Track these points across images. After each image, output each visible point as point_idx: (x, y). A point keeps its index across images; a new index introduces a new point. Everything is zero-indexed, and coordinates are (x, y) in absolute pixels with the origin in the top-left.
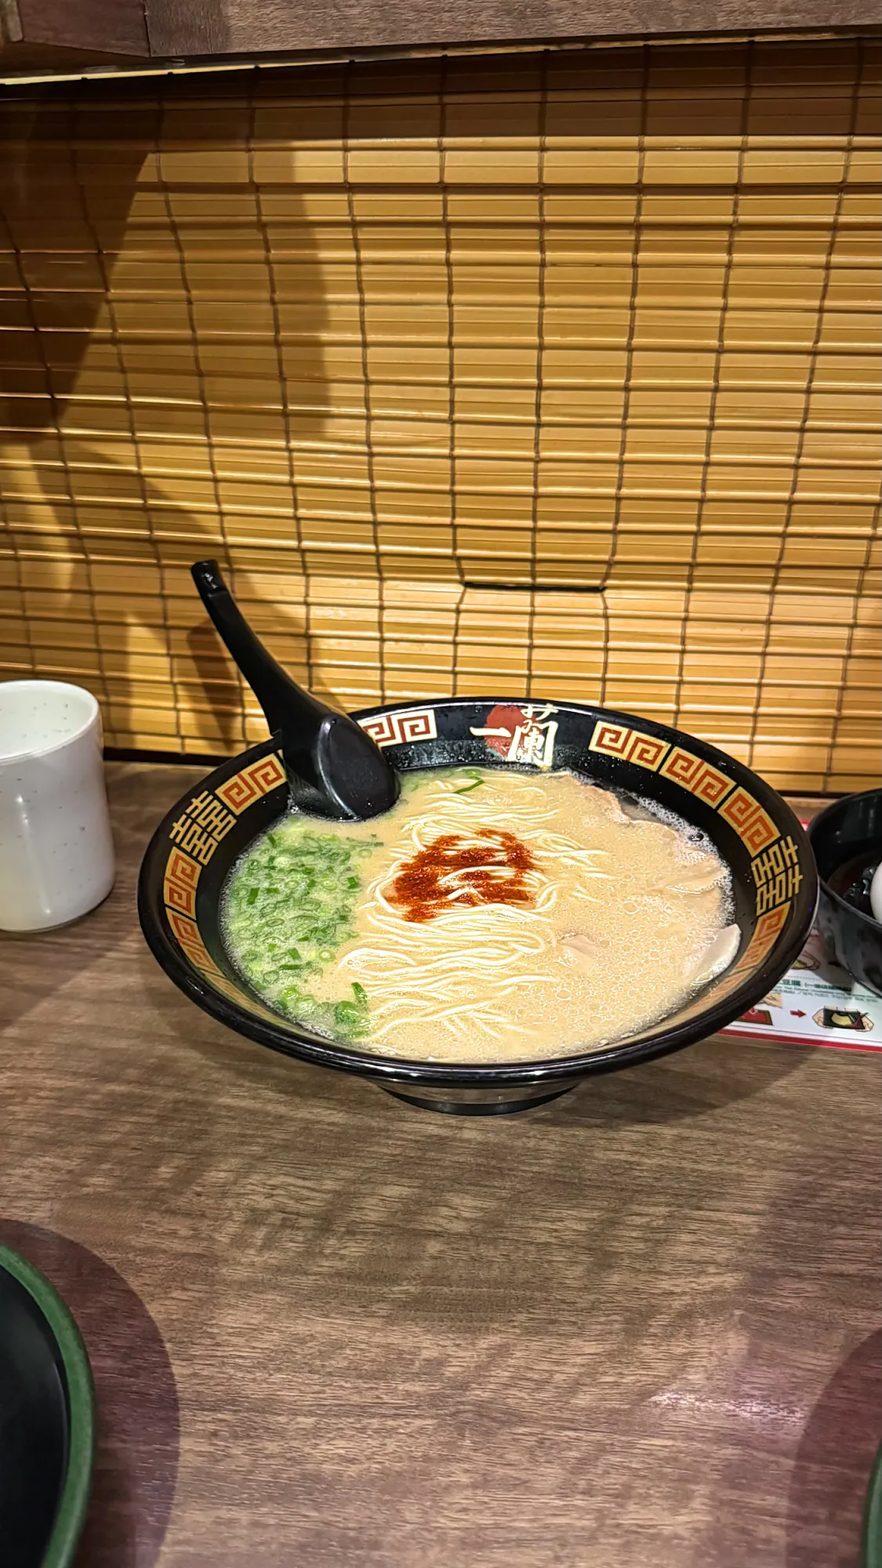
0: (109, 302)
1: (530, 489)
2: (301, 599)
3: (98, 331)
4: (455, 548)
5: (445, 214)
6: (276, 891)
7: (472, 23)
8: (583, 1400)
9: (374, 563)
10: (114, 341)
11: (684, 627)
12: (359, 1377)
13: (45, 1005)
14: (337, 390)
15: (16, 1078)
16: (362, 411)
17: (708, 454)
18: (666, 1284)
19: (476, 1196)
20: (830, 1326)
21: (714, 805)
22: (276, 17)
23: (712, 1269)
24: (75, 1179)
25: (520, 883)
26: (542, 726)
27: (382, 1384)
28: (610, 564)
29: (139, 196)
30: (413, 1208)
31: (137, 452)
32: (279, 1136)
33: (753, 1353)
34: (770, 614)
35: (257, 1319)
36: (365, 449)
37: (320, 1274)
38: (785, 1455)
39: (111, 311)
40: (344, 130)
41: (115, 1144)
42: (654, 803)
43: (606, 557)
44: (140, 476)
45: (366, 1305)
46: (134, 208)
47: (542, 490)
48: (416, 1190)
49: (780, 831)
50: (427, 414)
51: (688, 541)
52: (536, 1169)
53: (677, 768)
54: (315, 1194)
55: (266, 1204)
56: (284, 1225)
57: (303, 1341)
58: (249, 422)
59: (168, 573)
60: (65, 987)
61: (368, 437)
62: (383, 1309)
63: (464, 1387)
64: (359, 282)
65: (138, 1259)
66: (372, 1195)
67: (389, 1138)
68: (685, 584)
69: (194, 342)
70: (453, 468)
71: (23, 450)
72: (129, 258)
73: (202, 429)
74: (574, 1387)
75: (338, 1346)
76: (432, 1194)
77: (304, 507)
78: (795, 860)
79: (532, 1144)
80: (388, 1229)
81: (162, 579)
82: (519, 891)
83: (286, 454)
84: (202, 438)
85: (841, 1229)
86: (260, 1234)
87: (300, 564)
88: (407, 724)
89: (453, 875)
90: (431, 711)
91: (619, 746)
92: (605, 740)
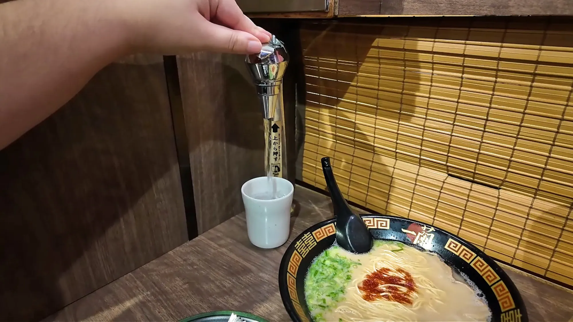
0: (357, 76)
1: (478, 151)
2: (393, 166)
3: (352, 83)
4: (447, 163)
5: (463, 63)
6: (323, 274)
7: (480, 10)
9: (419, 161)
10: (356, 86)
11: (529, 210)
14: (417, 109)
16: (425, 117)
17: (550, 154)
21: (490, 285)
22: (418, 6)
25: (408, 295)
28: (503, 181)
29: (372, 49)
31: (356, 117)
34: (568, 215)
36: (423, 127)
39: (357, 78)
40: (435, 36)
43: (502, 179)
44: (355, 123)
46: (370, 52)
47: (481, 152)
49: (516, 305)
50: (446, 121)
51: (537, 181)
53: (477, 265)
58: (389, 114)
59: (356, 150)
61: (424, 124)
64: (432, 79)
68: (533, 196)
69: (378, 90)
70: (451, 139)
71: (327, 110)
72: (365, 65)
73: (375, 114)
77: (399, 140)
81: (354, 151)
82: (406, 298)
83: (398, 124)
84: (374, 116)
87: (395, 156)
88: (379, 222)
89: (383, 286)
90: (388, 220)
91: (456, 249)
92: (451, 246)
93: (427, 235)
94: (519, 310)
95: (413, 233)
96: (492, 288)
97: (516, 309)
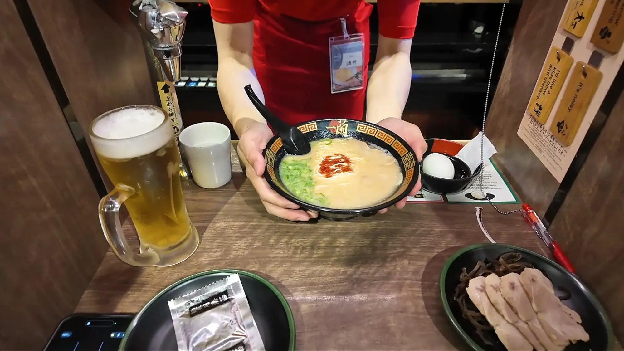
6: (293, 175)
8: (377, 275)
12: (330, 276)
13: (226, 206)
15: (226, 224)
18: (388, 252)
19: (343, 238)
20: (424, 257)
21: (390, 145)
23: (398, 248)
24: (251, 244)
25: (349, 167)
26: (344, 125)
27: (335, 277)
30: (331, 242)
32: (296, 230)
33: (409, 263)
35: (304, 268)
37: (314, 257)
38: (419, 281)
41: (257, 236)
42: (374, 144)
45: (326, 263)
48: (331, 239)
49: (408, 150)
52: (356, 232)
53: (379, 135)
54: (308, 242)
55: (298, 245)
56: (303, 249)
57: (315, 271)
60: (230, 201)
62: (330, 263)
63: (352, 276)
65: (273, 259)
66: (321, 241)
67: (321, 228)
74: (374, 273)
75: (324, 271)
76: (334, 240)
78: (413, 158)
79: (353, 227)
80: (326, 247)
82: (349, 169)
85: (423, 238)
86: (299, 251)
88: (310, 127)
89: (333, 166)
90: (315, 123)
91: (364, 130)
92: (361, 129)
93: (343, 126)
94: (410, 152)
95: (334, 127)
96: (392, 146)
97: (409, 152)
